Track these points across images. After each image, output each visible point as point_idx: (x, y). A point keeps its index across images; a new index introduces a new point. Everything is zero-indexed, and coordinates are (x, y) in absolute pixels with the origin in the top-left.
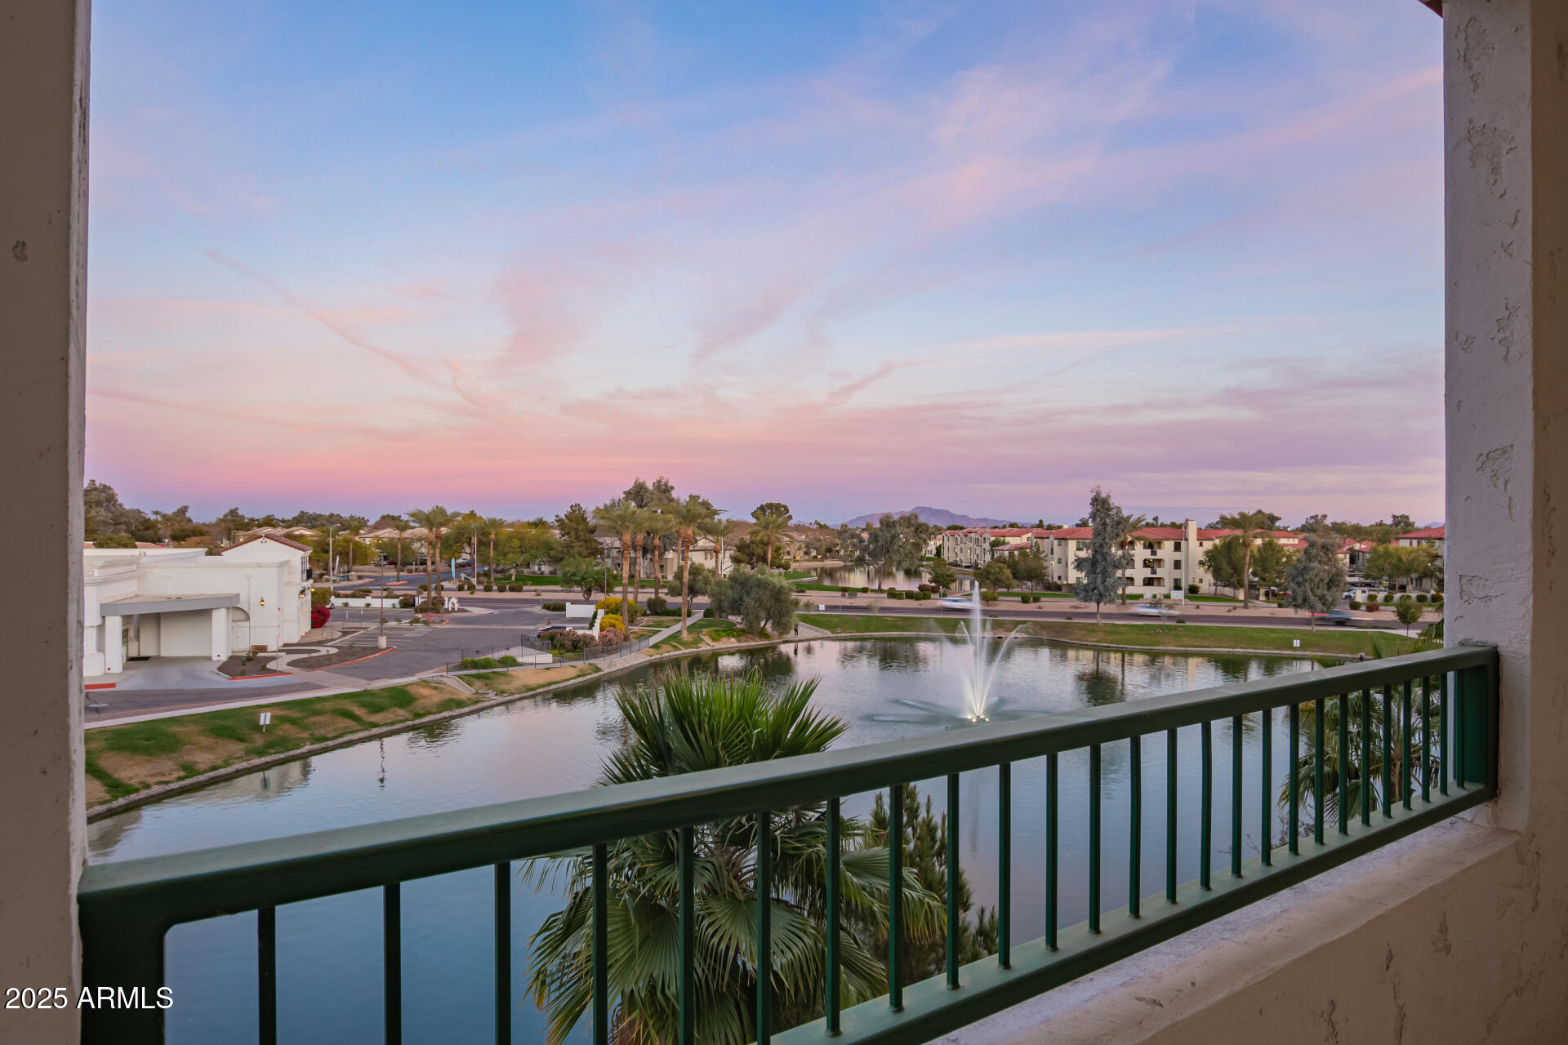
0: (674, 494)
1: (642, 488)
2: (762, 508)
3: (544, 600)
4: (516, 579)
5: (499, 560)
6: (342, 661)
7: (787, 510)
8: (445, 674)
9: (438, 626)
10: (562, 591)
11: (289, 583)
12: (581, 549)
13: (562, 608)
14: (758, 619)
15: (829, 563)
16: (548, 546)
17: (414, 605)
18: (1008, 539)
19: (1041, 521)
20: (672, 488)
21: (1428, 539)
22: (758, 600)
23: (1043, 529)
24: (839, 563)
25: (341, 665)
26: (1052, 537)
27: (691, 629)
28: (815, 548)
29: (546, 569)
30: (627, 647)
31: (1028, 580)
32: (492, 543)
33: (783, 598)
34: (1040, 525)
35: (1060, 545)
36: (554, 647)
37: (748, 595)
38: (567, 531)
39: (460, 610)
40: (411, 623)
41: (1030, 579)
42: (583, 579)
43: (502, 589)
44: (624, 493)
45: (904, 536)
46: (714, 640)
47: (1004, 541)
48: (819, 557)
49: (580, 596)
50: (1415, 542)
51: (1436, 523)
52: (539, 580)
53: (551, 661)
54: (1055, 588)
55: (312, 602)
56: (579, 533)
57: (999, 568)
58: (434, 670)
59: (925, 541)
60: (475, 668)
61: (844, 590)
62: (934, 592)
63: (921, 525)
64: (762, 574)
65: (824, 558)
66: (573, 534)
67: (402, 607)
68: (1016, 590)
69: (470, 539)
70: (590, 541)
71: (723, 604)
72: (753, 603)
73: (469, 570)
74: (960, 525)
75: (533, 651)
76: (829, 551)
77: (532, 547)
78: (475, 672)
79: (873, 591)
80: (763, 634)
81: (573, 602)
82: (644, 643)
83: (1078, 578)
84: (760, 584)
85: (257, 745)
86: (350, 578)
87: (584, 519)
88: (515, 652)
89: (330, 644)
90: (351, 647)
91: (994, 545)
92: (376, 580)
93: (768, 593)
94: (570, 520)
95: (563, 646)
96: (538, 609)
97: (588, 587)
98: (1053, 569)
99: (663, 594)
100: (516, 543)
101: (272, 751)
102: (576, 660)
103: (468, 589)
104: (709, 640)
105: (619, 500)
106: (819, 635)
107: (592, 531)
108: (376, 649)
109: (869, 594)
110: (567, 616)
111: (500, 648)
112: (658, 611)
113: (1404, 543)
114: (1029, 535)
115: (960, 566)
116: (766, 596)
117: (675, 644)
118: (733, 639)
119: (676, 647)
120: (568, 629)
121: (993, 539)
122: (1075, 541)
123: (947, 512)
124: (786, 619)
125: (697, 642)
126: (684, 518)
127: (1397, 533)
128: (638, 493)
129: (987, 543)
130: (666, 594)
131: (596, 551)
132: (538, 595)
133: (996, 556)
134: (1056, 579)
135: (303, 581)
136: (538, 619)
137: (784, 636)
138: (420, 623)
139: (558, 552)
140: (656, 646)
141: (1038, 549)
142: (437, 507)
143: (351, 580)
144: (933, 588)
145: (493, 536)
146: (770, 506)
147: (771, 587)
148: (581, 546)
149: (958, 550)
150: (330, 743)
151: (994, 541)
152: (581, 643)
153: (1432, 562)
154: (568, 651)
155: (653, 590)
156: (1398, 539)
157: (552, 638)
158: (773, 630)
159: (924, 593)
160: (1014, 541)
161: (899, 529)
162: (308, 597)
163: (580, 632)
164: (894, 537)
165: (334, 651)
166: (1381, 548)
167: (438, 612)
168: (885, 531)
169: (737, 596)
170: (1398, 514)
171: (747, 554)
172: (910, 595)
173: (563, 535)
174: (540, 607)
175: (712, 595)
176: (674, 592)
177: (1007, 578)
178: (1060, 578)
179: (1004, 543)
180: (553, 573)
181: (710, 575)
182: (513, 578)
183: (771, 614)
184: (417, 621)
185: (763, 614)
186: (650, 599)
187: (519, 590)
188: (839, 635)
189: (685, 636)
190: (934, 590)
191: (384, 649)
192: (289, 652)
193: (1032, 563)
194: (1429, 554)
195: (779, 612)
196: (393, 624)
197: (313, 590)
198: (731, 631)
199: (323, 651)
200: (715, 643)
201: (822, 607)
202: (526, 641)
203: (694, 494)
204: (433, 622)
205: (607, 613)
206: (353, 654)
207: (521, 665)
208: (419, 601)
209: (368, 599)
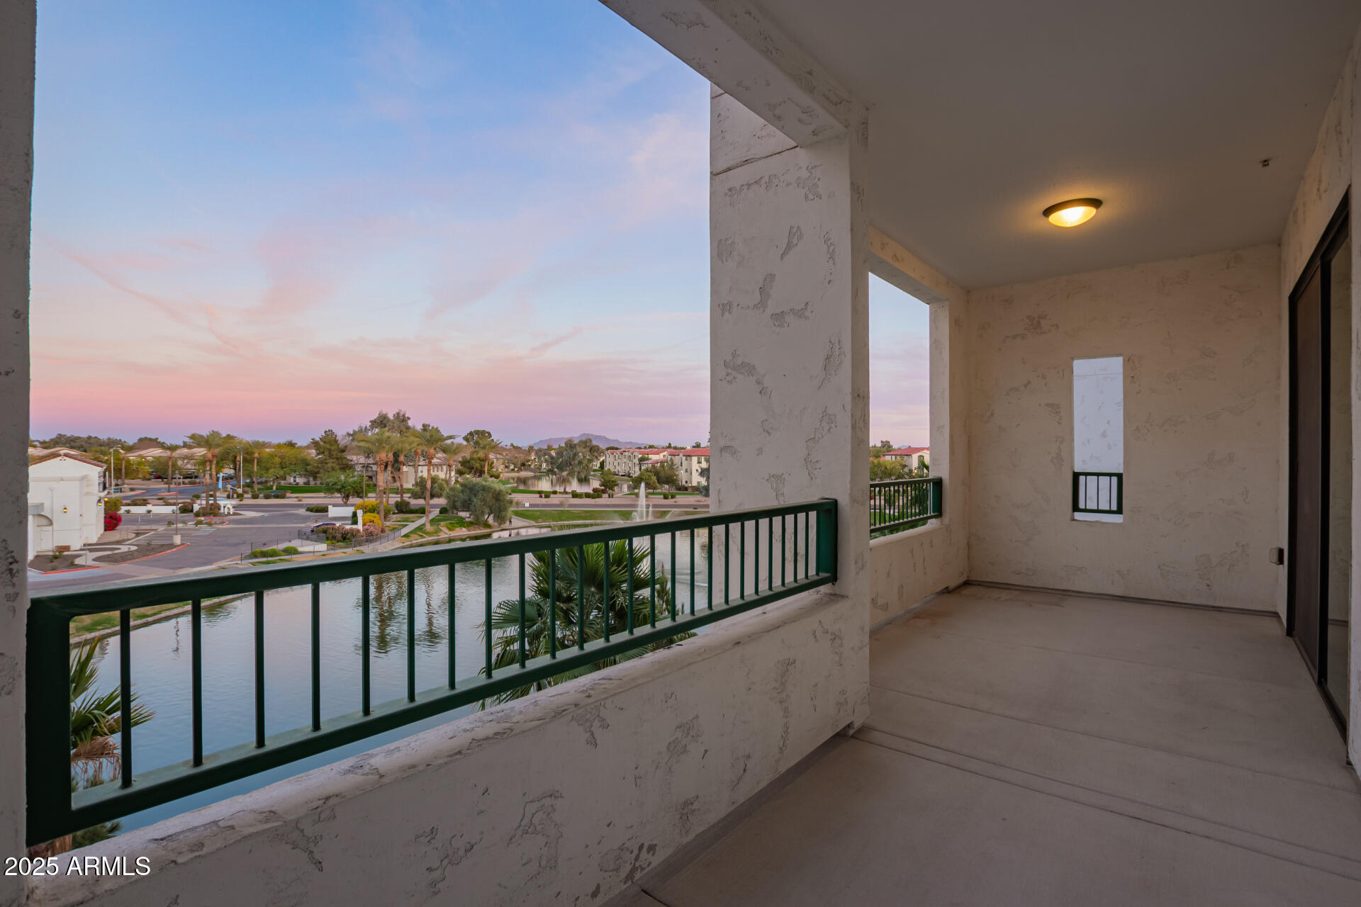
0: (410, 423)
1: (385, 418)
2: (471, 434)
3: (307, 504)
4: (277, 489)
5: (262, 474)
6: (143, 556)
7: (490, 435)
8: (239, 562)
9: (220, 526)
10: (325, 497)
11: (87, 494)
12: (334, 465)
13: (325, 510)
14: (483, 513)
15: (524, 474)
16: (305, 463)
17: (192, 511)
18: (650, 456)
19: (670, 444)
20: (409, 418)
21: (901, 455)
22: (484, 500)
23: (674, 450)
24: (530, 474)
25: (144, 559)
26: (681, 455)
27: (433, 521)
28: (513, 464)
29: (301, 481)
30: (384, 537)
31: (667, 484)
32: (256, 461)
33: (501, 498)
34: (669, 446)
35: (686, 460)
36: (327, 539)
37: (475, 497)
38: (322, 450)
39: (234, 514)
40: (196, 524)
41: (667, 483)
42: (343, 487)
43: (267, 497)
44: (371, 421)
45: (582, 454)
46: (450, 530)
47: (648, 457)
48: (516, 469)
49: (340, 501)
50: (894, 457)
51: (904, 446)
52: (296, 489)
53: (326, 549)
54: (683, 489)
55: (105, 509)
56: (332, 452)
57: (649, 476)
58: (230, 560)
59: (597, 457)
60: (265, 557)
61: (540, 493)
62: (604, 493)
63: (594, 446)
64: (486, 481)
65: (520, 470)
66: (327, 453)
67: (181, 513)
68: (658, 491)
69: (236, 457)
70: (341, 458)
71: (456, 504)
72: (479, 503)
73: (234, 482)
74: (616, 446)
75: (309, 542)
76: (524, 465)
77: (291, 464)
78: (265, 559)
79: (560, 493)
80: (487, 525)
81: (334, 505)
82: (397, 534)
83: (699, 483)
84: (484, 489)
85: (85, 623)
86: (123, 490)
87: (336, 441)
88: (295, 543)
89: (127, 543)
90: (149, 544)
91: (641, 460)
92: (148, 492)
93: (490, 494)
94: (324, 442)
95: (334, 538)
96: (302, 511)
97: (347, 493)
98: (682, 476)
99: (406, 496)
100: (277, 460)
101: (100, 627)
102: (346, 548)
103: (238, 497)
104: (446, 531)
105: (366, 427)
106: (526, 524)
107: (343, 451)
108: (172, 546)
109: (558, 495)
110: (330, 516)
111: (284, 541)
112: (404, 510)
113: (888, 458)
114: (665, 453)
115: (617, 475)
116: (489, 497)
117: (420, 533)
118: (464, 529)
119: (421, 536)
120: (338, 525)
121: (640, 456)
122: (696, 457)
123: (605, 438)
124: (504, 513)
125: (437, 532)
126: (428, 441)
127: (884, 452)
128: (381, 422)
129: (637, 459)
130: (410, 498)
131: (347, 467)
132: (300, 501)
133: (643, 468)
134: (684, 483)
135: (100, 492)
136: (305, 519)
137: (502, 526)
138: (203, 524)
139: (314, 467)
140: (406, 536)
141: (672, 463)
142: (213, 431)
143: (124, 492)
144: (602, 490)
145: (256, 455)
146: (477, 432)
147: (493, 491)
148: (333, 463)
149: (616, 464)
150: (150, 619)
151: (641, 458)
152: (349, 535)
153: (902, 469)
154: (338, 541)
155: (399, 496)
156: (884, 455)
157: (325, 532)
158: (495, 521)
159: (597, 494)
160: (654, 457)
161: (578, 449)
162: (102, 505)
163: (348, 527)
164: (575, 455)
165: (134, 548)
166: (876, 461)
167: (215, 515)
168: (569, 451)
169: (467, 498)
170: (884, 440)
171: (468, 468)
172: (588, 495)
173: (318, 454)
174: (304, 510)
175: (448, 497)
176: (415, 495)
177: (654, 482)
178: (686, 482)
179: (648, 459)
180: (308, 483)
181: (444, 483)
182: (274, 488)
183: (493, 509)
184: (200, 523)
185: (487, 510)
186: (397, 501)
187: (283, 497)
188: (540, 524)
189: (428, 527)
190: (604, 492)
191: (179, 546)
192: (91, 550)
193: (669, 472)
194: (901, 465)
195: (499, 508)
196: (180, 525)
197: (106, 499)
198: (462, 523)
199: (124, 549)
200: (451, 532)
201: (527, 505)
202: (302, 535)
203: (426, 423)
204: (216, 523)
205: (365, 512)
206: (153, 549)
207: (301, 553)
208: (196, 507)
209: (149, 507)
